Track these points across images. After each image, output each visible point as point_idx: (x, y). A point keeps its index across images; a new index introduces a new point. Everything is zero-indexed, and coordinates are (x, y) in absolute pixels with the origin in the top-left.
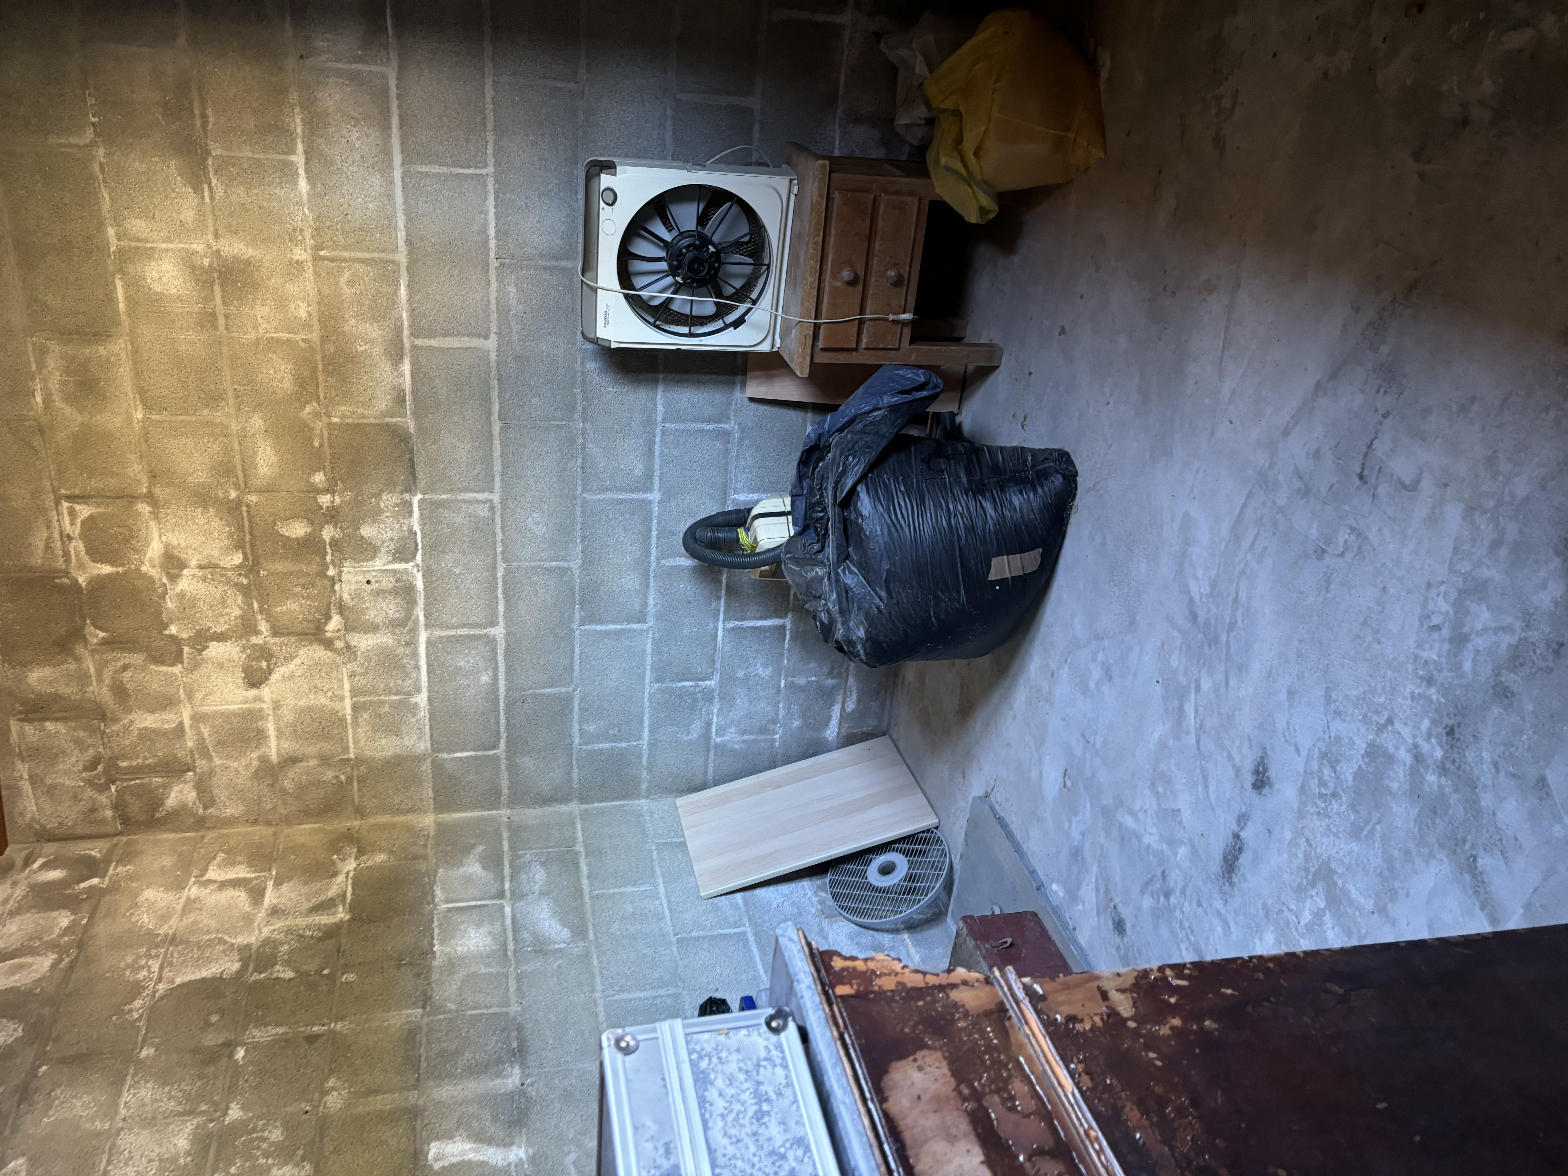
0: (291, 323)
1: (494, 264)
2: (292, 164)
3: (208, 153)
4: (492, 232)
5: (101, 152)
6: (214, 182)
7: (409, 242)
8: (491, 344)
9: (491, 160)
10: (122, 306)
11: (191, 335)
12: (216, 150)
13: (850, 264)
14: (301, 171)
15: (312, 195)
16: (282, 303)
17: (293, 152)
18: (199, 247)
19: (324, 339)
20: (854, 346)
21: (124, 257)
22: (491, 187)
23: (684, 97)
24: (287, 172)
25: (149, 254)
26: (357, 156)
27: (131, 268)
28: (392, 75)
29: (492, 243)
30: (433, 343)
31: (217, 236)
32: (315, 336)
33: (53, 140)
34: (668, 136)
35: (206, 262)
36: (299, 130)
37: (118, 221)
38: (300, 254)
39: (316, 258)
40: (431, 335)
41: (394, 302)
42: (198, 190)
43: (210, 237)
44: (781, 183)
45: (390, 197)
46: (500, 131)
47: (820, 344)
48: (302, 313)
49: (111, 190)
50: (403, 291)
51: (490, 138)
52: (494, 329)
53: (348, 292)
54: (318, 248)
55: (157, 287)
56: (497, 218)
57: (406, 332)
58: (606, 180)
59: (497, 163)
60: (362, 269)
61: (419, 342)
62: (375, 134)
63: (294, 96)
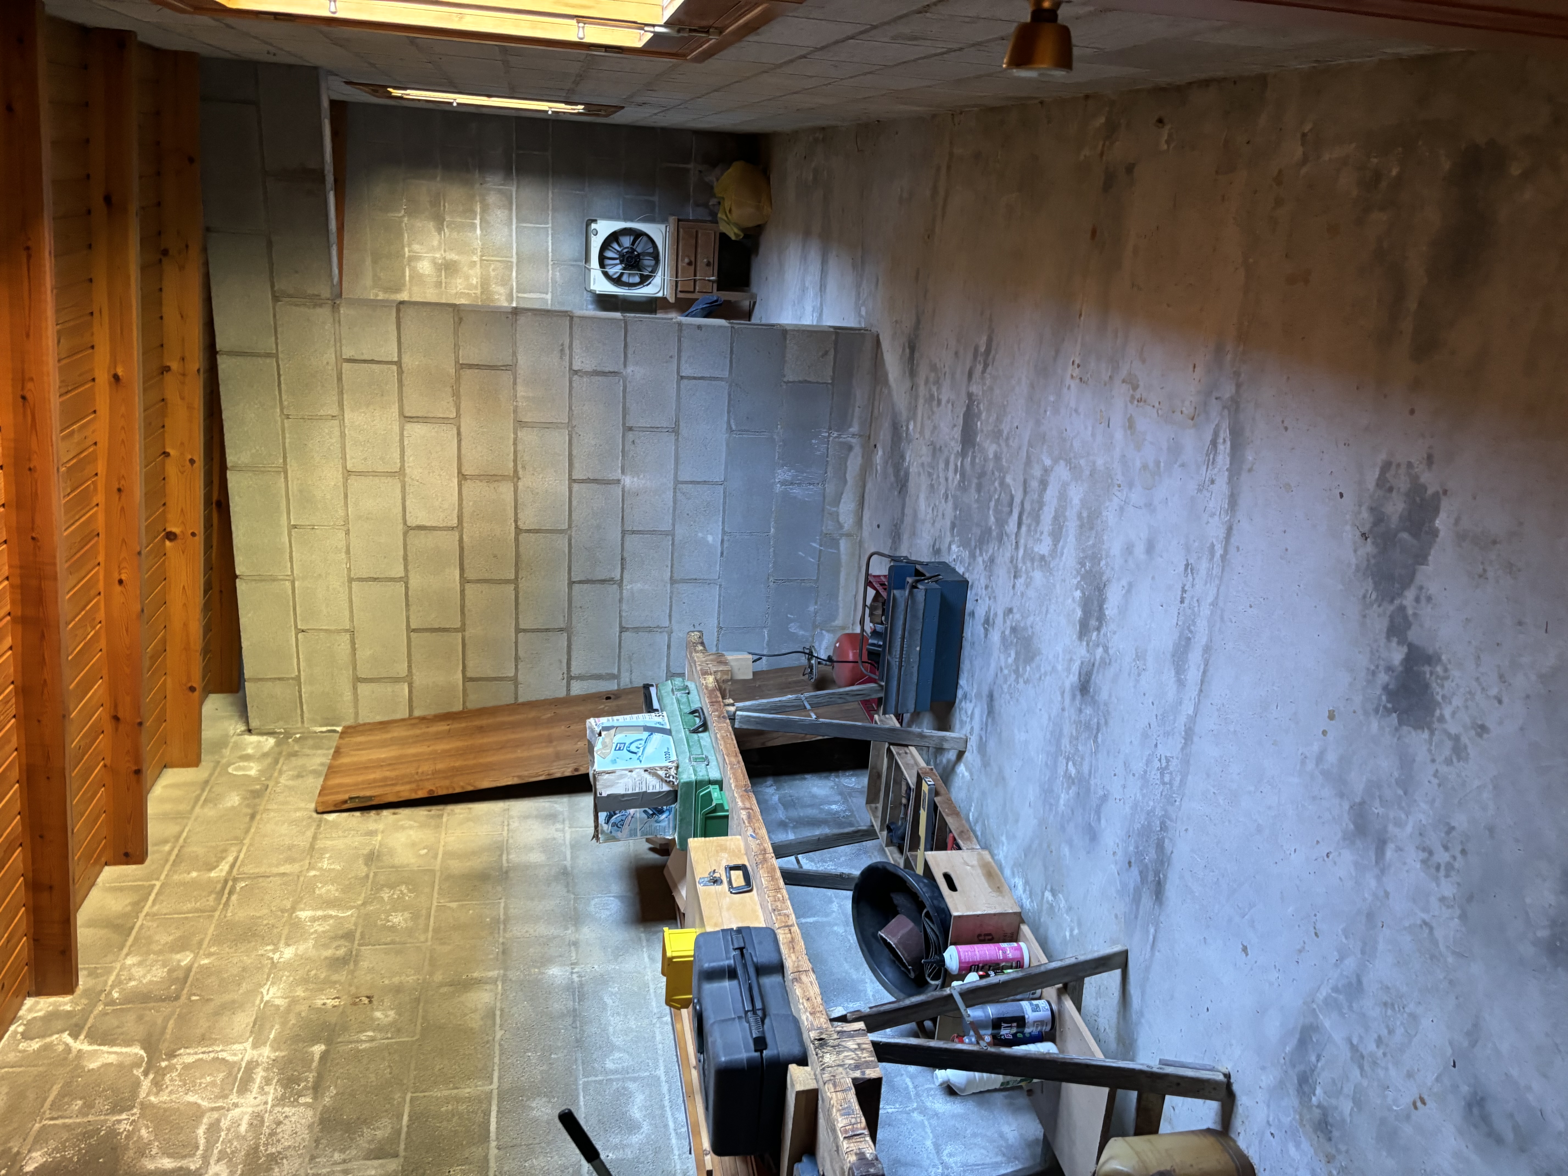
0: (470, 286)
1: (551, 263)
2: (474, 224)
3: (444, 220)
4: (550, 250)
5: (406, 219)
6: (446, 230)
7: (517, 254)
8: (549, 297)
9: (550, 221)
10: (407, 278)
11: (431, 290)
12: (448, 219)
13: (688, 257)
14: (478, 227)
15: (481, 235)
16: (467, 278)
17: (475, 219)
18: (438, 255)
19: (482, 293)
20: (692, 290)
21: (411, 259)
22: (550, 232)
23: (628, 197)
24: (473, 226)
25: (419, 258)
26: (499, 220)
27: (412, 264)
28: (514, 189)
29: (550, 255)
30: (525, 295)
31: (445, 251)
32: (479, 292)
33: (390, 215)
34: (621, 211)
35: (440, 261)
36: (479, 211)
37: (409, 245)
38: (475, 258)
39: (481, 260)
40: (524, 292)
41: (510, 278)
42: (440, 234)
43: (442, 252)
44: (663, 227)
45: (511, 236)
46: (554, 210)
47: (679, 289)
48: (474, 282)
49: (408, 234)
50: (514, 274)
51: (550, 213)
52: (550, 290)
53: (493, 274)
54: (482, 256)
55: (421, 271)
56: (552, 244)
57: (514, 291)
58: (593, 226)
59: (552, 223)
60: (499, 264)
61: (520, 295)
62: (506, 212)
63: (478, 198)
